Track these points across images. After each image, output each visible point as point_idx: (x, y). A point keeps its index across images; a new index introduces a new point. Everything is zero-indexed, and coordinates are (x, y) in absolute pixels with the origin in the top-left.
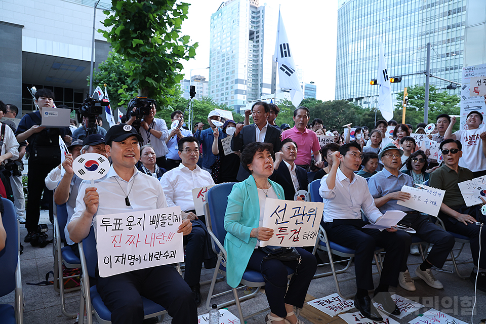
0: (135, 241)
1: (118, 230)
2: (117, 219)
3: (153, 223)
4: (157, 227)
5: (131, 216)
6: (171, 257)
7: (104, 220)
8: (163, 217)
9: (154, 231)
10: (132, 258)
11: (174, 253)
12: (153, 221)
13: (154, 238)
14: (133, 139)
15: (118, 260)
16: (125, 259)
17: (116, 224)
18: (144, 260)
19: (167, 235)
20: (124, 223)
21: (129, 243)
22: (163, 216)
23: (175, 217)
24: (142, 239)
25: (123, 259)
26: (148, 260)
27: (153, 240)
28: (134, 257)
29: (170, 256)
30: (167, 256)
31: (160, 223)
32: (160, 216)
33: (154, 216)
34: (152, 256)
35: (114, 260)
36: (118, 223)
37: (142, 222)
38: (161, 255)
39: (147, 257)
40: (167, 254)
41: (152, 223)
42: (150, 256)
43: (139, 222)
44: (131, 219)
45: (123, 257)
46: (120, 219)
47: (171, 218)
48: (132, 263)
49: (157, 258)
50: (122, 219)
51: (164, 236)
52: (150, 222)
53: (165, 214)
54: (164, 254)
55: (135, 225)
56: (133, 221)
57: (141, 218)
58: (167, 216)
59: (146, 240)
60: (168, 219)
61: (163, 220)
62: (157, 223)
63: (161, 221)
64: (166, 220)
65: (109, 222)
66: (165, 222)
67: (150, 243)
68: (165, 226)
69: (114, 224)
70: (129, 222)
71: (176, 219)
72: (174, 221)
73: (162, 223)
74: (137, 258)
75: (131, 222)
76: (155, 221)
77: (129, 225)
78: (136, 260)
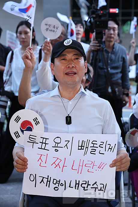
0: (61, 166)
1: (44, 149)
2: (44, 138)
4: (85, 153)
5: (58, 137)
6: (101, 190)
7: (31, 137)
8: (94, 144)
9: (83, 158)
10: (56, 183)
11: (105, 186)
12: (82, 146)
13: (82, 165)
14: (74, 55)
15: (42, 181)
16: (50, 181)
17: (42, 143)
18: (70, 187)
19: (97, 164)
20: (51, 143)
21: (54, 165)
22: (94, 142)
23: (108, 147)
24: (69, 164)
25: (48, 181)
27: (81, 167)
28: (59, 181)
29: (99, 189)
30: (96, 188)
31: (90, 149)
32: (90, 142)
33: (83, 141)
34: (79, 184)
35: (39, 180)
36: (44, 142)
37: (69, 145)
38: (88, 185)
39: (73, 184)
40: (95, 186)
41: (80, 148)
42: (76, 184)
43: (66, 145)
44: (58, 140)
45: (48, 179)
46: (46, 139)
47: (104, 146)
48: (56, 187)
49: (84, 188)
50: (48, 139)
51: (94, 165)
52: (79, 146)
53: (97, 141)
54: (93, 185)
55: (62, 147)
56: (60, 143)
57: (69, 141)
58: (99, 143)
59: (73, 166)
60: (99, 146)
61: (93, 147)
62: (87, 149)
63: (90, 147)
64: (97, 147)
65: (35, 139)
66: (96, 150)
67: (78, 170)
68: (95, 154)
69: (40, 142)
70: (56, 143)
71: (109, 148)
72: (107, 150)
73: (92, 149)
74: (62, 184)
75: (58, 143)
76: (84, 147)
77: (56, 146)
78: (61, 185)
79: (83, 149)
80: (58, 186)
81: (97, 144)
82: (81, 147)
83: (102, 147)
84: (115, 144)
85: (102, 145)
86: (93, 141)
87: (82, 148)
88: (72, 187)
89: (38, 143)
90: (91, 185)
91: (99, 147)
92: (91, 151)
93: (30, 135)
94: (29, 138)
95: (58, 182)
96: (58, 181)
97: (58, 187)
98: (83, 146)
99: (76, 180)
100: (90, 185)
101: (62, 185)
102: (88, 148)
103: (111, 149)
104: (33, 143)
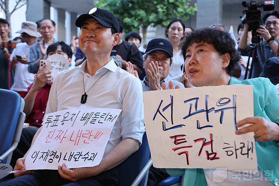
2: (57, 116)
3: (84, 120)
4: (86, 123)
5: (67, 113)
6: (90, 159)
7: (49, 118)
11: (95, 155)
13: (80, 135)
14: (96, 24)
15: (42, 156)
16: (48, 155)
18: (64, 159)
21: (57, 138)
22: (97, 114)
23: (109, 117)
25: (47, 155)
26: (67, 160)
27: (78, 138)
28: (56, 153)
30: (86, 158)
31: (91, 119)
33: (87, 114)
34: (72, 155)
37: (74, 118)
38: (80, 155)
40: (87, 156)
42: (70, 156)
43: (72, 118)
44: (67, 115)
45: (47, 153)
47: (105, 117)
48: (51, 160)
49: (76, 158)
50: (60, 116)
51: (90, 135)
52: (82, 118)
53: (100, 113)
54: (84, 156)
55: (68, 120)
56: (67, 117)
57: (75, 114)
59: (72, 136)
61: (95, 117)
65: (51, 119)
66: (96, 119)
67: (75, 141)
68: (94, 123)
70: (65, 118)
71: (109, 119)
74: (57, 156)
77: (64, 120)
78: (56, 157)
80: (54, 158)
81: (99, 115)
83: (103, 118)
85: (104, 115)
91: (100, 117)
92: (92, 121)
97: (53, 159)
98: (86, 117)
99: (71, 152)
100: (82, 155)
101: (57, 157)
102: (89, 118)
103: (111, 119)
104: (49, 123)
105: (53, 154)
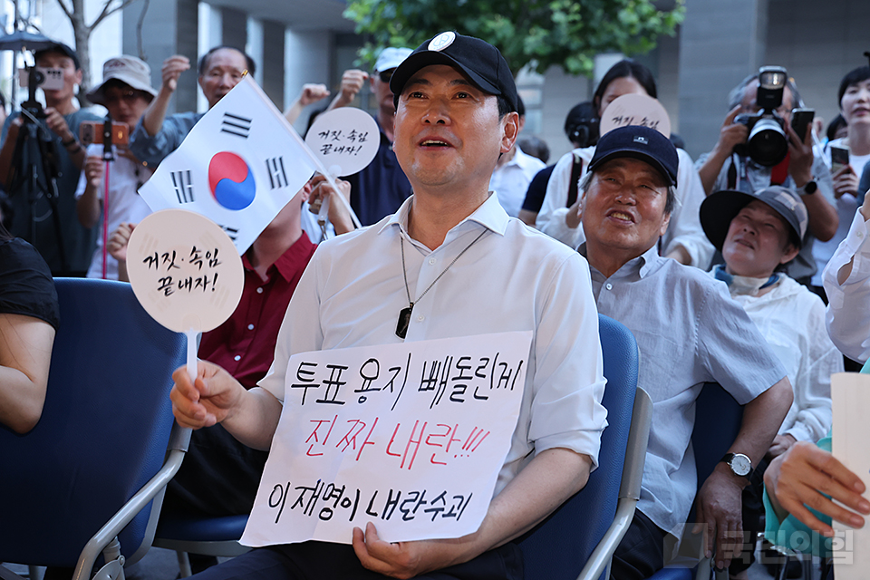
1: (333, 402)
2: (334, 367)
3: (428, 388)
4: (436, 401)
5: (371, 360)
6: (450, 514)
7: (303, 368)
8: (462, 368)
9: (426, 415)
10: (331, 495)
11: (463, 502)
12: (429, 380)
13: (419, 438)
15: (301, 499)
16: (317, 497)
17: (330, 383)
18: (368, 512)
19: (463, 434)
21: (343, 444)
22: (462, 363)
23: (499, 370)
24: (382, 436)
25: (313, 496)
26: (380, 514)
27: (413, 446)
28: (342, 492)
30: (437, 510)
31: (451, 385)
32: (454, 364)
33: (435, 363)
34: (395, 503)
35: (292, 498)
36: (334, 379)
37: (399, 380)
38: (420, 503)
40: (439, 504)
41: (425, 385)
42: (389, 503)
43: (391, 381)
44: (370, 370)
45: (316, 490)
46: (341, 368)
48: (327, 510)
49: (407, 512)
50: (346, 368)
51: (452, 439)
52: (423, 381)
53: (469, 358)
54: (432, 503)
55: (379, 390)
56: (376, 378)
57: (399, 369)
58: (475, 363)
59: (392, 441)
60: (477, 374)
61: (460, 378)
62: (443, 385)
63: (453, 379)
64: (471, 378)
65: (312, 373)
66: (465, 387)
67: (402, 456)
68: (462, 401)
69: (324, 382)
70: (366, 378)
71: (502, 378)
72: (495, 383)
73: (456, 387)
74: (346, 499)
75: (371, 379)
76: (436, 380)
77: (365, 388)
78: (342, 504)
79: (433, 389)
80: (335, 506)
81: (469, 368)
82: (429, 383)
83: (484, 376)
84: (522, 362)
85: (484, 367)
86: (462, 359)
87: (432, 383)
88: (375, 514)
89: (318, 386)
90: (429, 503)
91: (475, 377)
92: (454, 393)
93: (302, 364)
94: (299, 371)
95: (338, 494)
96: (337, 490)
97: (332, 508)
98: (434, 378)
99: (391, 491)
100: (425, 502)
101: (346, 503)
102: (445, 383)
103: (507, 378)
104: (306, 386)
105: (334, 493)
